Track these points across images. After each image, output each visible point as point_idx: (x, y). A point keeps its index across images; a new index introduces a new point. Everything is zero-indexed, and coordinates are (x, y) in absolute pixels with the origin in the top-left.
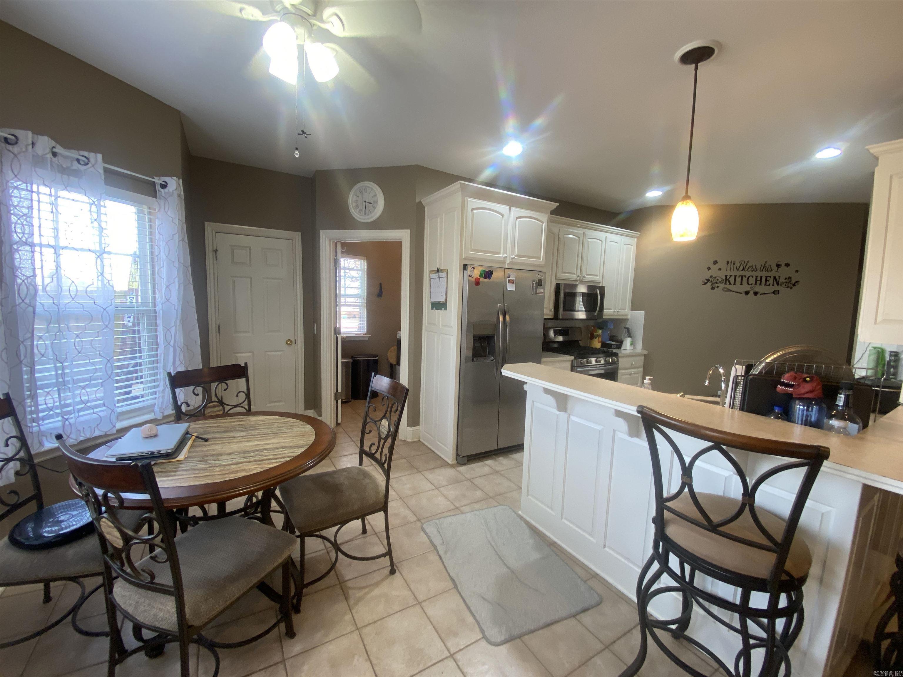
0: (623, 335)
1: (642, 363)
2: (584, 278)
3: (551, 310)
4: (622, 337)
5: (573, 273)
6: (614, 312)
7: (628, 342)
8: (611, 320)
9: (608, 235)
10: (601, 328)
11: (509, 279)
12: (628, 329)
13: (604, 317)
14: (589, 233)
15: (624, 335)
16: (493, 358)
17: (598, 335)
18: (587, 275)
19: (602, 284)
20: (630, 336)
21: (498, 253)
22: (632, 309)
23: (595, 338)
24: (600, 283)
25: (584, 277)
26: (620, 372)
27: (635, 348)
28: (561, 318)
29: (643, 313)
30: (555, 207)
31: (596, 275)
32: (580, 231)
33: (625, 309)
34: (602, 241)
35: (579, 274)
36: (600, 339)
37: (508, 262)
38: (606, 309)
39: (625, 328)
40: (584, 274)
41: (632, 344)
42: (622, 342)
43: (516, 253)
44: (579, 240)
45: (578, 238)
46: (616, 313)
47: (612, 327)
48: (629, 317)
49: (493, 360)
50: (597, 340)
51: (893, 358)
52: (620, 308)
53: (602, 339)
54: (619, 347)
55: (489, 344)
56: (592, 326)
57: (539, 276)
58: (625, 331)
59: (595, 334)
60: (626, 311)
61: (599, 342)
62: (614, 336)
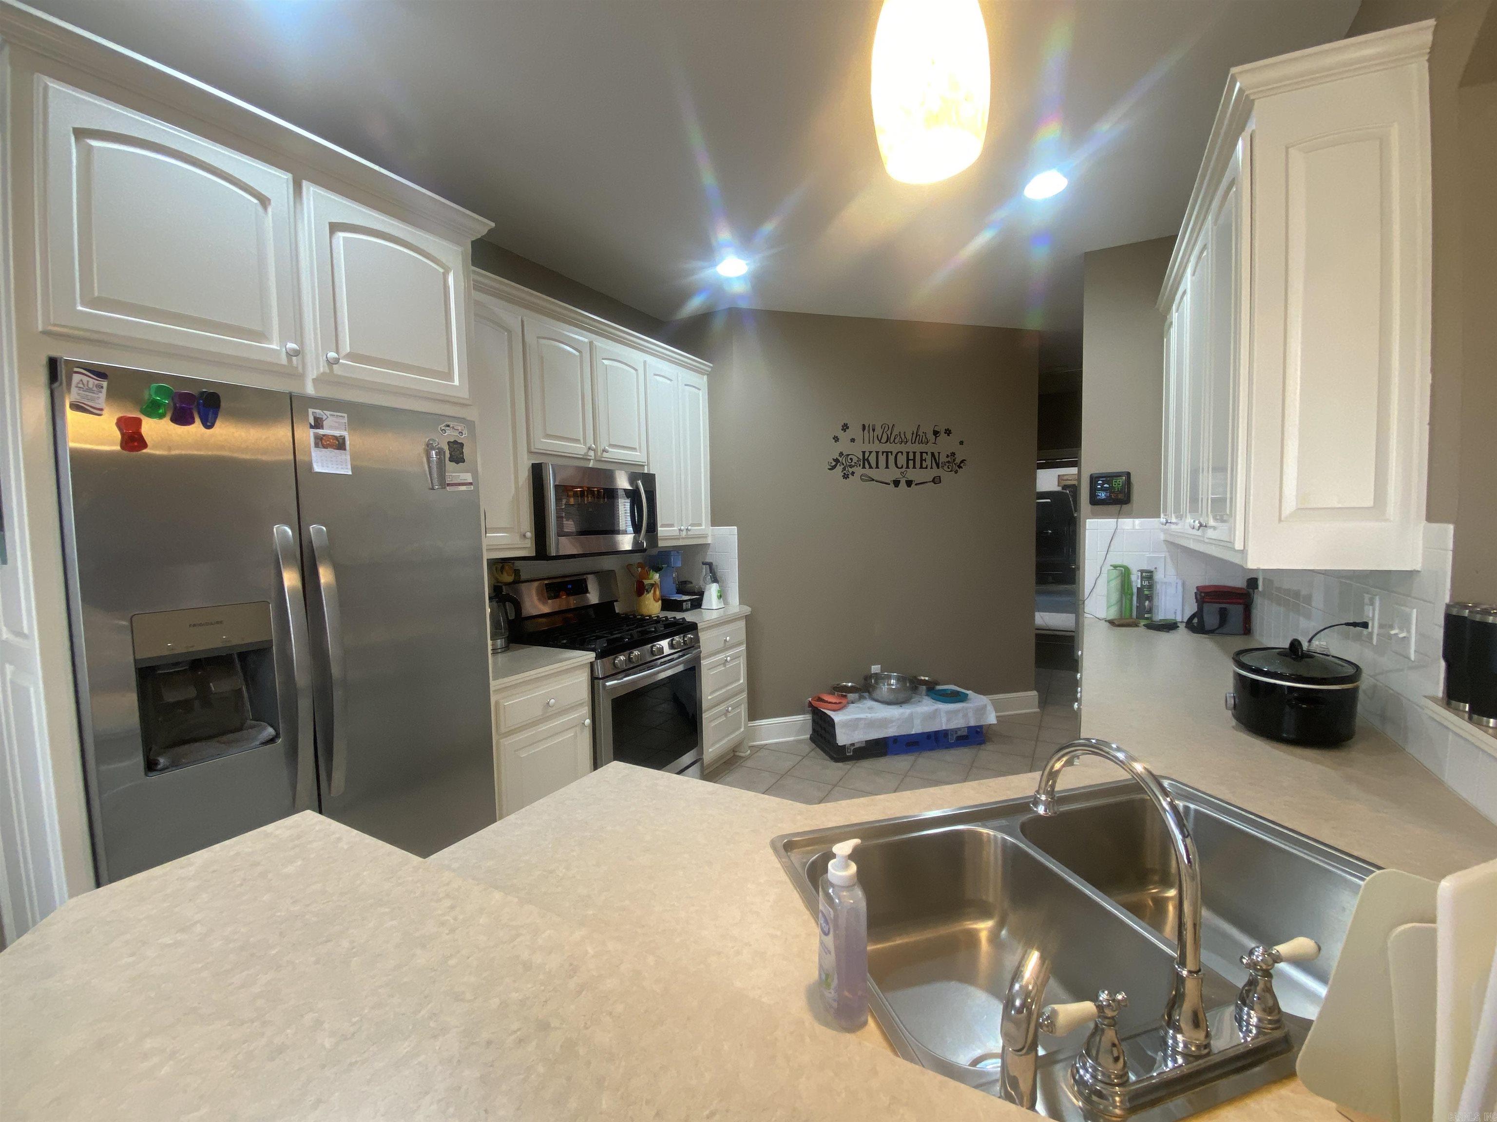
0: (702, 579)
1: (743, 636)
2: (605, 455)
3: (524, 536)
4: (701, 583)
5: (577, 441)
6: (680, 530)
7: (712, 591)
8: (677, 548)
9: (650, 359)
10: (657, 569)
11: (321, 432)
12: (710, 565)
13: (661, 544)
14: (601, 343)
15: (705, 578)
16: (270, 731)
17: (652, 585)
18: (611, 446)
19: (649, 469)
20: (715, 580)
21: (261, 336)
22: (714, 523)
23: (648, 592)
24: (643, 466)
25: (604, 451)
26: (704, 663)
27: (726, 603)
28: (553, 554)
29: (734, 529)
30: (484, 231)
31: (634, 449)
32: (582, 337)
33: (700, 525)
34: (636, 370)
35: (590, 442)
36: (658, 593)
37: (312, 374)
38: (662, 526)
39: (704, 564)
40: (604, 444)
41: (720, 597)
42: (701, 594)
43: (346, 348)
44: (581, 356)
45: (577, 354)
46: (684, 534)
47: (679, 564)
48: (709, 541)
49: (272, 740)
50: (651, 595)
51: (1146, 583)
52: (690, 522)
53: (661, 592)
54: (697, 604)
55: (251, 678)
56: (640, 565)
57: (449, 432)
58: (705, 569)
59: (646, 582)
60: (703, 527)
61: (657, 601)
62: (685, 582)
